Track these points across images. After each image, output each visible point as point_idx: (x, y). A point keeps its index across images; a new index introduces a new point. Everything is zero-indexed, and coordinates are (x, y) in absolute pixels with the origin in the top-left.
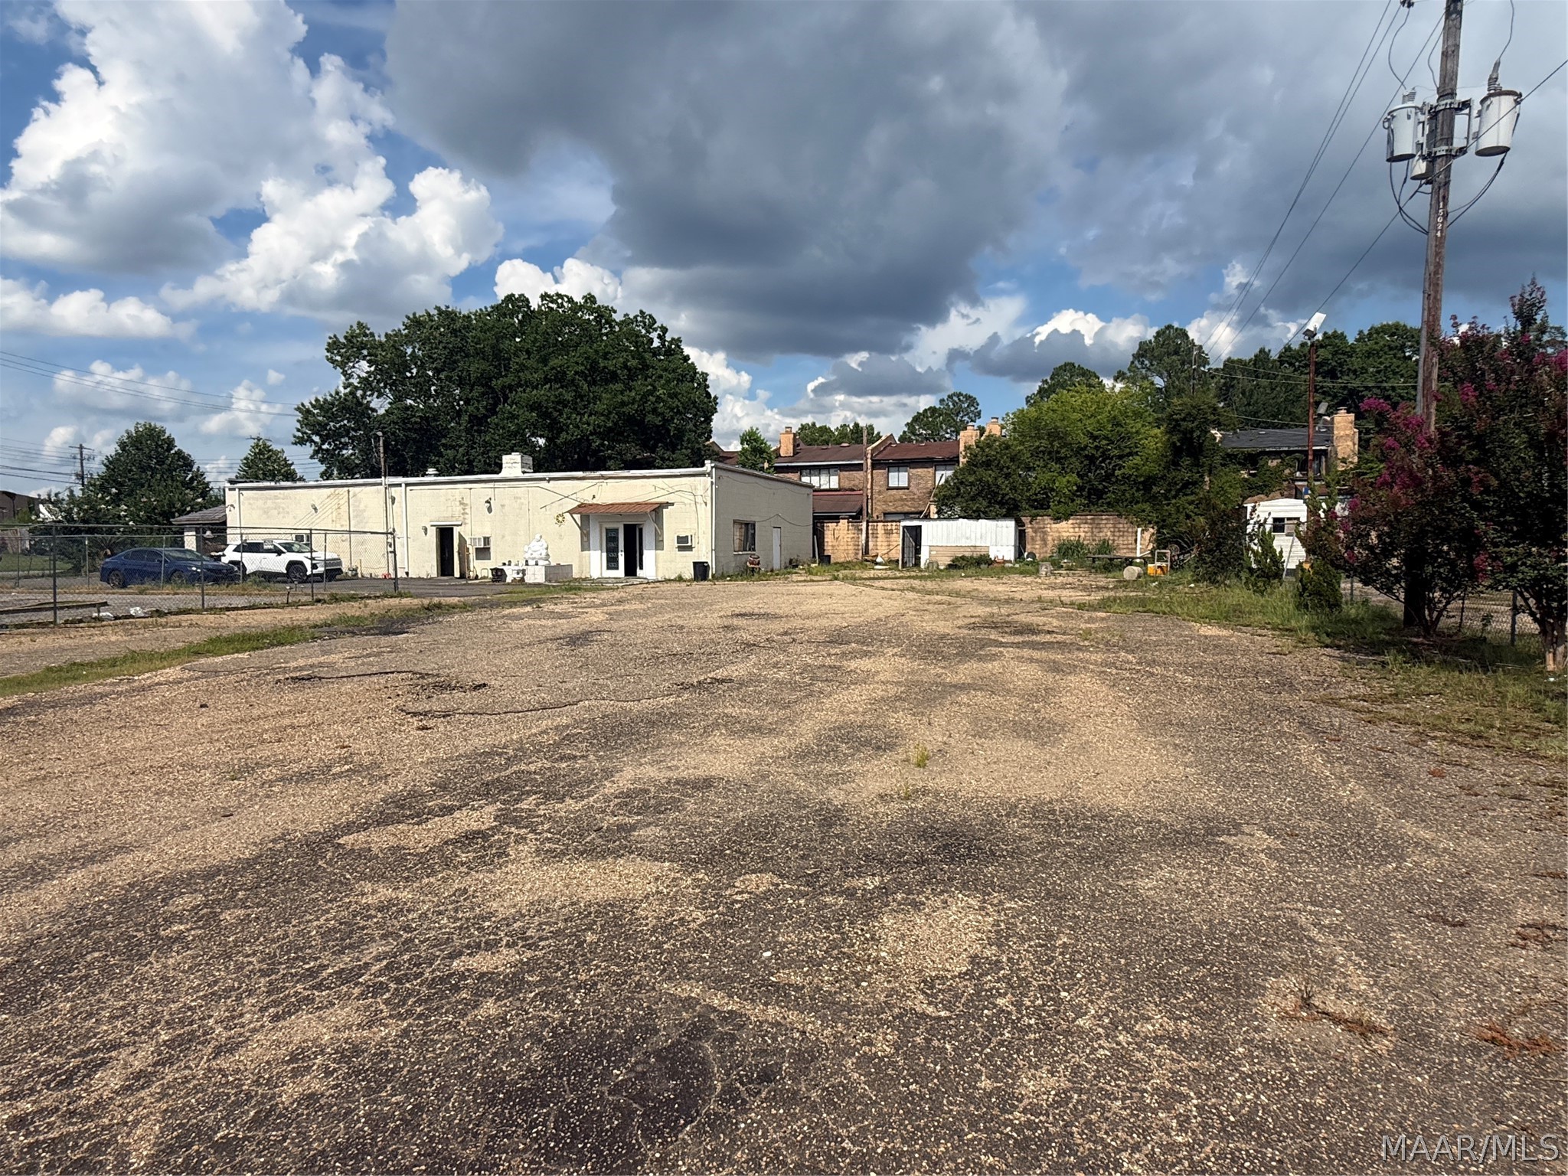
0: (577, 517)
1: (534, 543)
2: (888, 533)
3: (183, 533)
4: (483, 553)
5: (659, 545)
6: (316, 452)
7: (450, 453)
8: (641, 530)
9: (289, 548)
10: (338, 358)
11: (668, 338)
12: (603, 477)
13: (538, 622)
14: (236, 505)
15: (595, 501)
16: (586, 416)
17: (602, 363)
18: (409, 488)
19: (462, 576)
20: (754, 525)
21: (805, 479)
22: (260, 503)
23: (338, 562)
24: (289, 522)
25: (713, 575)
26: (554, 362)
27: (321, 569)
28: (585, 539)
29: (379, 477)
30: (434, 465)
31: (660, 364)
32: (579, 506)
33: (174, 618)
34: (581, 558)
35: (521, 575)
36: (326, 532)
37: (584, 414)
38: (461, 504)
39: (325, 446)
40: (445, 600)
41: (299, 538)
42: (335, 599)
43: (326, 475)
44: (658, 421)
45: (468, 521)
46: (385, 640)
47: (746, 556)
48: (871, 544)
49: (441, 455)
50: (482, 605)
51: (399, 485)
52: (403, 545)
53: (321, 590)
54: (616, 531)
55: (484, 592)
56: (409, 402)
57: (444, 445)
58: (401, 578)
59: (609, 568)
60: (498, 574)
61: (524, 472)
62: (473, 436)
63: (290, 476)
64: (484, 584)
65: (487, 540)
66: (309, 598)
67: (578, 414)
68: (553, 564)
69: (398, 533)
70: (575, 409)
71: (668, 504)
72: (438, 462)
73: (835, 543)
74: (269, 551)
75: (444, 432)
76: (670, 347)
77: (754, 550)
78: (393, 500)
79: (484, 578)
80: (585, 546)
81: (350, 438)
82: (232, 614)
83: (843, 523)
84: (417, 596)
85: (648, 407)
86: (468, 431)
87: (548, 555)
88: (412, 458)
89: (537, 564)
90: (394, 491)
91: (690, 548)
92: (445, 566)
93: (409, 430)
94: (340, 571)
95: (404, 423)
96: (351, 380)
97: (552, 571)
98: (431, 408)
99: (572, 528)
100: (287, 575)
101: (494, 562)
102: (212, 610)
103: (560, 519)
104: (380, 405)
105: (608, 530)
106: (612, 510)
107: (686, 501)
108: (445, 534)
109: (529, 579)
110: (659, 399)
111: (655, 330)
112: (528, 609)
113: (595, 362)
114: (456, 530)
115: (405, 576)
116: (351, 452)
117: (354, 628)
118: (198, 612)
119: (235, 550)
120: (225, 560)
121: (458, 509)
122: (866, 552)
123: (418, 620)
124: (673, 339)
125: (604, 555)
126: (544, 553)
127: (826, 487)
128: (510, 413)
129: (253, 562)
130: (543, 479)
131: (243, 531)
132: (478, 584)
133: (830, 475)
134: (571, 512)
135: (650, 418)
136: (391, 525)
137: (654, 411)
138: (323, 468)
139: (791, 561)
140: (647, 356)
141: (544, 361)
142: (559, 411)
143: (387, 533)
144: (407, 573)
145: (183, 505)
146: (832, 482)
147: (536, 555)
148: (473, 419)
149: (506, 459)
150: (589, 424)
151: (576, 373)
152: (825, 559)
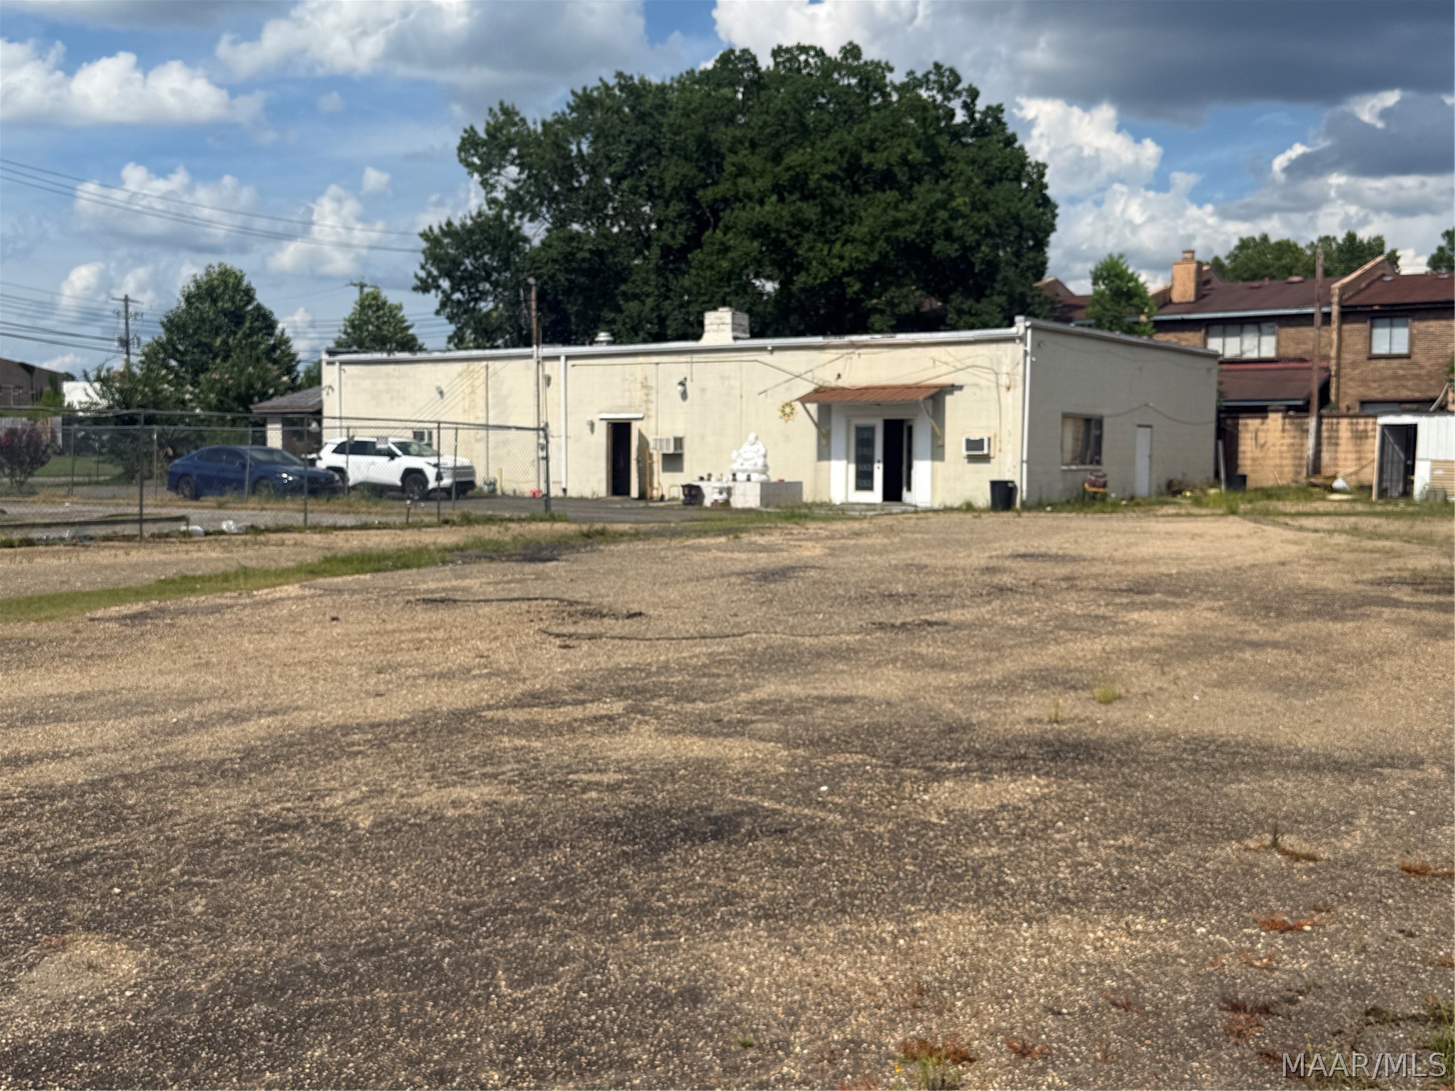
0: (813, 408)
1: (746, 447)
2: (1360, 437)
3: (264, 425)
4: (674, 461)
5: (937, 452)
6: (443, 305)
7: (633, 306)
8: (910, 429)
9: (405, 448)
10: (476, 160)
11: (981, 105)
12: (853, 345)
13: (729, 555)
14: (336, 387)
15: (841, 383)
16: (838, 245)
17: (866, 158)
18: (570, 363)
19: (643, 496)
20: (1099, 423)
21: (1215, 344)
22: (366, 384)
23: (469, 470)
24: (405, 412)
25: (1023, 503)
26: (794, 158)
27: (447, 482)
28: (824, 442)
29: (529, 345)
30: (609, 326)
31: (964, 153)
32: (816, 391)
33: (274, 537)
34: (816, 471)
35: (725, 496)
36: (457, 426)
37: (833, 242)
38: (645, 386)
39: (457, 296)
40: (610, 527)
41: (418, 435)
42: (468, 520)
43: (458, 340)
44: (952, 250)
45: (653, 413)
46: (529, 568)
47: (1085, 474)
48: (1326, 457)
49: (619, 310)
50: (660, 534)
51: (557, 358)
52: (559, 449)
53: (450, 509)
54: (871, 429)
55: (668, 518)
56: (576, 227)
57: (624, 294)
58: (556, 498)
59: (859, 487)
60: (693, 494)
61: (735, 338)
62: (667, 279)
63: (409, 344)
64: (671, 508)
65: (679, 442)
66: (435, 519)
67: (827, 241)
68: (774, 479)
69: (552, 430)
70: (821, 234)
71: (952, 388)
72: (613, 322)
73: (1258, 453)
74: (380, 453)
75: (622, 275)
76: (983, 121)
77: (1099, 462)
78: (548, 380)
79: (673, 499)
80: (824, 453)
81: (491, 283)
82: (342, 534)
83: (1275, 420)
84: (574, 521)
85: (938, 228)
86: (659, 270)
87: (765, 466)
88: (577, 314)
89: (749, 479)
90: (549, 367)
91: (986, 459)
92: (618, 482)
93: (574, 271)
94: (471, 484)
95: (568, 261)
96: (494, 194)
97: (769, 491)
98: (607, 236)
99: (804, 427)
100: (402, 489)
101: (689, 475)
102: (316, 528)
103: (788, 410)
104: (535, 231)
105: (859, 430)
106: (865, 398)
107: (983, 382)
108: (620, 433)
109: (738, 502)
110: (955, 215)
111: (959, 94)
112: (723, 539)
113: (856, 157)
114: (635, 427)
115: (561, 494)
116: (491, 305)
117: (492, 553)
118: (300, 530)
119: (335, 451)
120: (321, 465)
121: (639, 394)
122: (1316, 467)
123: (573, 547)
124: (989, 108)
125: (852, 467)
126: (760, 462)
127: (1253, 355)
128: (722, 243)
129: (360, 469)
130: (763, 349)
131: (345, 423)
132: (662, 508)
133: (1261, 333)
134: (804, 400)
135: (940, 246)
136: (543, 418)
137: (948, 235)
138: (452, 328)
139: (1170, 484)
140: (943, 141)
141: (777, 157)
142: (796, 237)
143: (538, 429)
144: (565, 490)
145: (264, 385)
146: (1261, 346)
147: (748, 466)
148: (666, 250)
149: (710, 318)
150: (841, 258)
151: (825, 176)
152: (1236, 481)
